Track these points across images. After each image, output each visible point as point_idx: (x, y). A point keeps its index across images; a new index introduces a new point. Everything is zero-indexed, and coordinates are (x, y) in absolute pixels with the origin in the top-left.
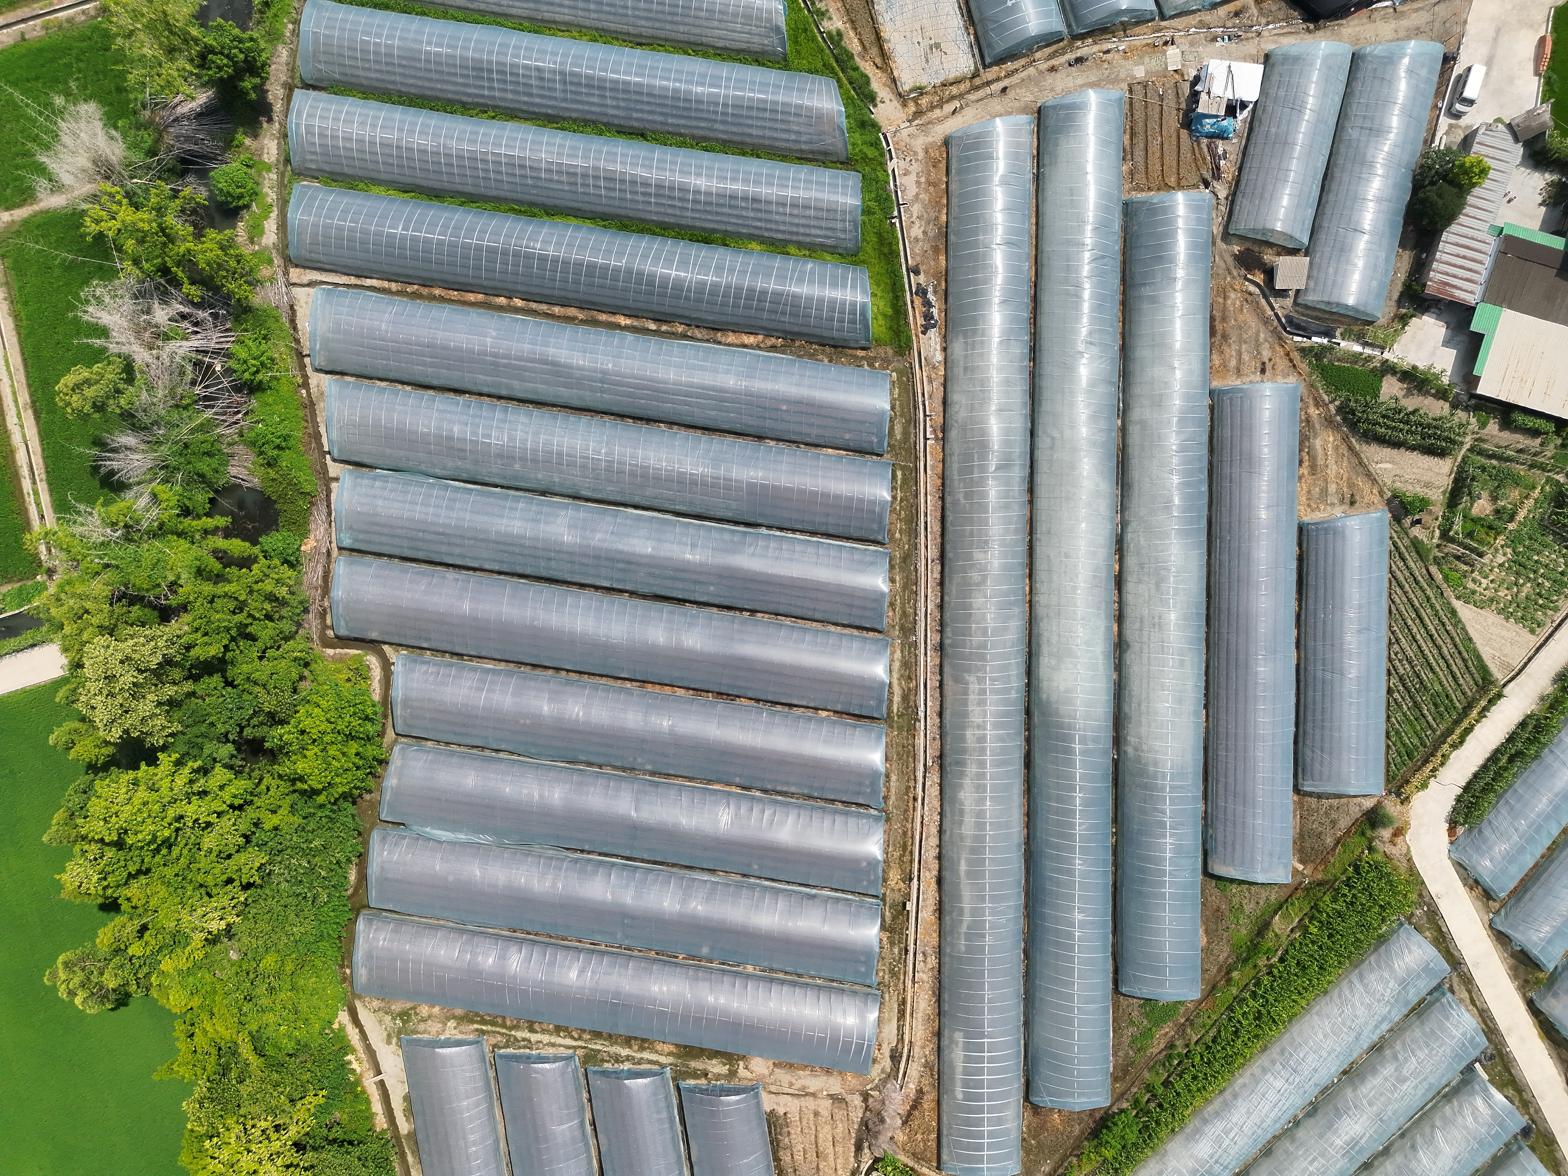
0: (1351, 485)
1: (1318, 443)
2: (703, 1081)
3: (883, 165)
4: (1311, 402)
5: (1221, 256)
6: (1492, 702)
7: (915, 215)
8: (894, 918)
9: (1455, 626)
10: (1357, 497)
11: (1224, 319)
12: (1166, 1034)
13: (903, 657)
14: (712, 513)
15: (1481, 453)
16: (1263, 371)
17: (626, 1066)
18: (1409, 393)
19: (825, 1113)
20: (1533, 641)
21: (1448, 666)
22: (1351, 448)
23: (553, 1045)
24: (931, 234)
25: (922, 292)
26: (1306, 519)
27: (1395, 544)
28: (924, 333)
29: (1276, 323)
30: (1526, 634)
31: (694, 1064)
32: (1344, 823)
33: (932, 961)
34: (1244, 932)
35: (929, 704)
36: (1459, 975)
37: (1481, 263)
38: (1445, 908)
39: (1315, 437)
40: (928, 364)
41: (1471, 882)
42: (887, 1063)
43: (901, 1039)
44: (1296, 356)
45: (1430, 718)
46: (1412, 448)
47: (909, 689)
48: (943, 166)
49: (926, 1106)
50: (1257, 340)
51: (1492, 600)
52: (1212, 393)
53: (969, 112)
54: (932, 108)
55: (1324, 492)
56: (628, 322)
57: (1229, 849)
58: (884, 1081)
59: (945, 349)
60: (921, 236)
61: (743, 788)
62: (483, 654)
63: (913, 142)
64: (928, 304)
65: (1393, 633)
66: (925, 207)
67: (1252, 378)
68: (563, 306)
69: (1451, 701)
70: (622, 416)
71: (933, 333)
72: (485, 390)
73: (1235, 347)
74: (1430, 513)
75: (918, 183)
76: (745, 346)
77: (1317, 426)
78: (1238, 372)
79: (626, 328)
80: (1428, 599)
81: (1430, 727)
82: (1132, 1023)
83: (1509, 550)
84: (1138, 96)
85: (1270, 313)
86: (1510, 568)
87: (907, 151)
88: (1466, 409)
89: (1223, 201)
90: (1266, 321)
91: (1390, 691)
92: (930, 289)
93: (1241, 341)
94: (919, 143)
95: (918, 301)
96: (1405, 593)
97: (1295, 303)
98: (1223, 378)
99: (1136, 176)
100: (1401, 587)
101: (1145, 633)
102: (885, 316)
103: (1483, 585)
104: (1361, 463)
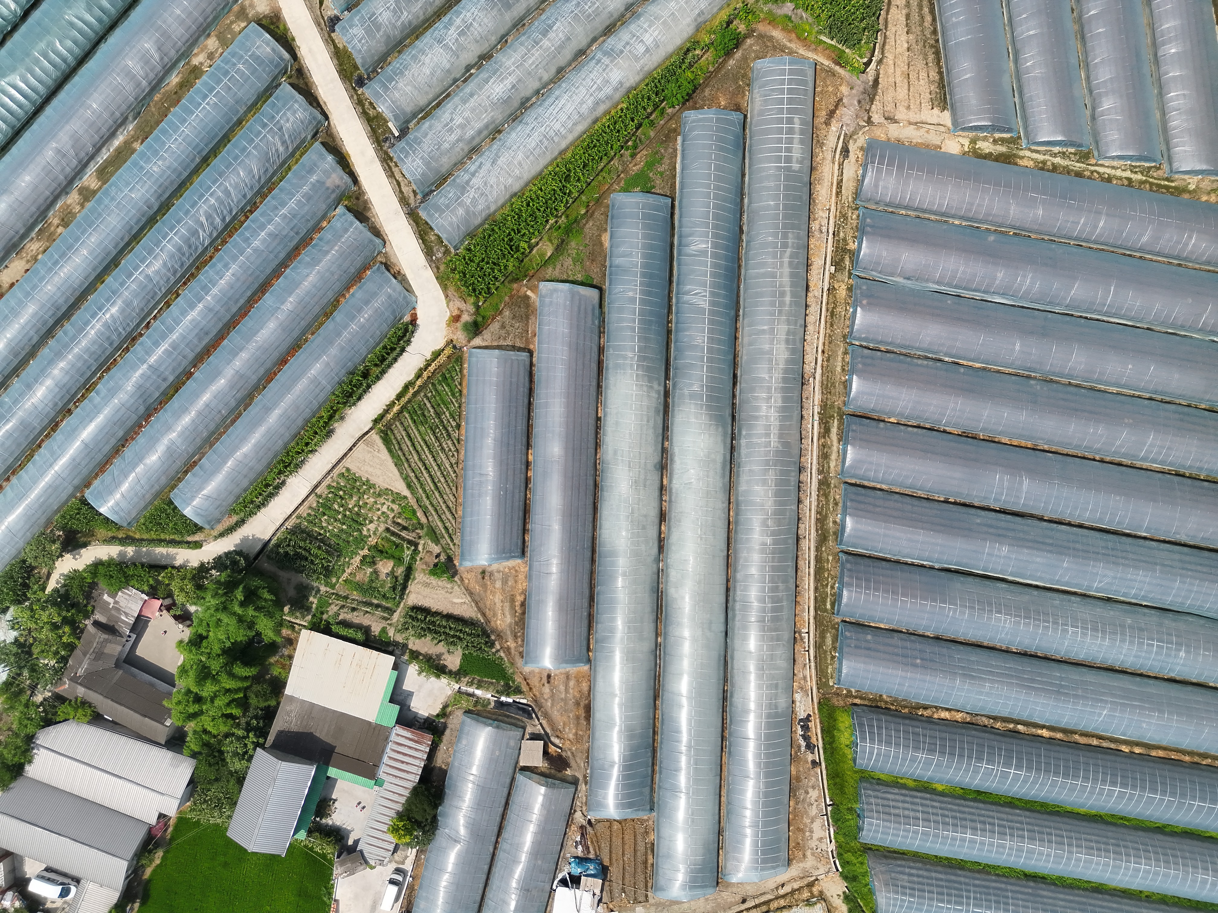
0: (484, 586)
1: (509, 619)
2: (997, 135)
3: (839, 846)
4: (513, 651)
5: (579, 766)
6: (381, 417)
7: (814, 807)
8: (842, 260)
9: (408, 476)
10: (480, 577)
11: (578, 718)
12: (635, 165)
13: (828, 463)
14: (978, 580)
15: (386, 609)
16: (549, 676)
17: (1056, 149)
18: (439, 656)
19: (901, 108)
20: (348, 463)
21: (413, 445)
22: (484, 615)
23: (1113, 168)
24: (802, 791)
25: (810, 747)
26: (519, 561)
27: (452, 540)
28: (809, 715)
29: (539, 714)
30: (353, 468)
31: (1002, 149)
32: (495, 326)
33: (815, 226)
34: (573, 244)
35: (810, 426)
36: (408, 204)
37: (390, 758)
38: (420, 258)
39: (511, 624)
40: (806, 691)
41: (399, 278)
42: (852, 147)
43: (841, 165)
44: (524, 688)
45: (429, 405)
46: (437, 614)
47: (824, 437)
48: (792, 844)
49: (824, 113)
50: (553, 700)
51: (380, 495)
52: (589, 661)
53: (771, 884)
54: (799, 889)
55: (505, 581)
56: (1040, 732)
57: (583, 307)
58: (854, 133)
59: (793, 702)
60: (810, 790)
61: (958, 364)
62: (1160, 475)
63: (815, 863)
64: (806, 738)
65: (455, 472)
66: (806, 812)
67: (557, 672)
68: (1090, 745)
69: (412, 418)
70: (1046, 658)
71: (802, 715)
72: (1151, 682)
73: (570, 696)
74: (426, 564)
75: (811, 831)
76: (947, 709)
77: (509, 632)
78: (568, 677)
79: (1043, 727)
80: (428, 497)
81: (428, 399)
82: (662, 174)
83: (365, 533)
84: (641, 892)
85: (544, 722)
86: (365, 519)
87: (820, 857)
88: (396, 644)
89: (578, 809)
90: (546, 715)
91: (458, 426)
92: (803, 749)
93: (565, 700)
94: (810, 862)
95: (814, 740)
96: (445, 502)
97: (524, 728)
98: (579, 672)
99: (643, 830)
100: (448, 507)
101: (642, 477)
102: (839, 730)
103: (386, 506)
104: (477, 604)
